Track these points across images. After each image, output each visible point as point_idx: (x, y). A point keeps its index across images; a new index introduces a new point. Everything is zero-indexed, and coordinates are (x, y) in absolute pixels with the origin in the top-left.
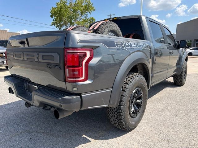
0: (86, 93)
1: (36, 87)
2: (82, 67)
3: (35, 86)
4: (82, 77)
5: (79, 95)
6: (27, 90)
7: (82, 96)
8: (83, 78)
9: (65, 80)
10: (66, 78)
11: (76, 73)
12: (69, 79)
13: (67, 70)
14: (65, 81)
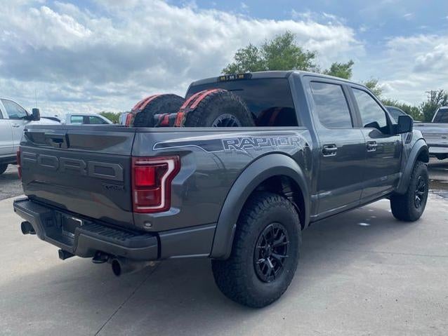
0: (167, 231)
1: (80, 221)
2: (160, 188)
3: (77, 220)
4: (160, 203)
5: (155, 234)
6: (61, 226)
7: (161, 236)
8: (162, 206)
9: (132, 209)
10: (134, 206)
11: (150, 197)
12: (139, 208)
13: (136, 193)
14: (132, 211)
